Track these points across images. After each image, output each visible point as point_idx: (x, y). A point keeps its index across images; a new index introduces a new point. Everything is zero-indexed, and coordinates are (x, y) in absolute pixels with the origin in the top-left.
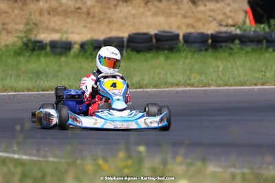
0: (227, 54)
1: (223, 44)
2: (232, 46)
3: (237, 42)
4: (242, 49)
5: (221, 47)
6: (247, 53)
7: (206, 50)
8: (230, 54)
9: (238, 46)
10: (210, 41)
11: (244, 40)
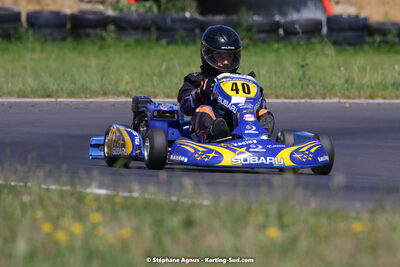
0: (96, 48)
1: (91, 31)
2: (104, 34)
3: (112, 27)
4: (119, 39)
5: (88, 35)
6: (127, 45)
7: (64, 39)
8: (101, 47)
9: (113, 35)
10: (69, 26)
11: (123, 25)
